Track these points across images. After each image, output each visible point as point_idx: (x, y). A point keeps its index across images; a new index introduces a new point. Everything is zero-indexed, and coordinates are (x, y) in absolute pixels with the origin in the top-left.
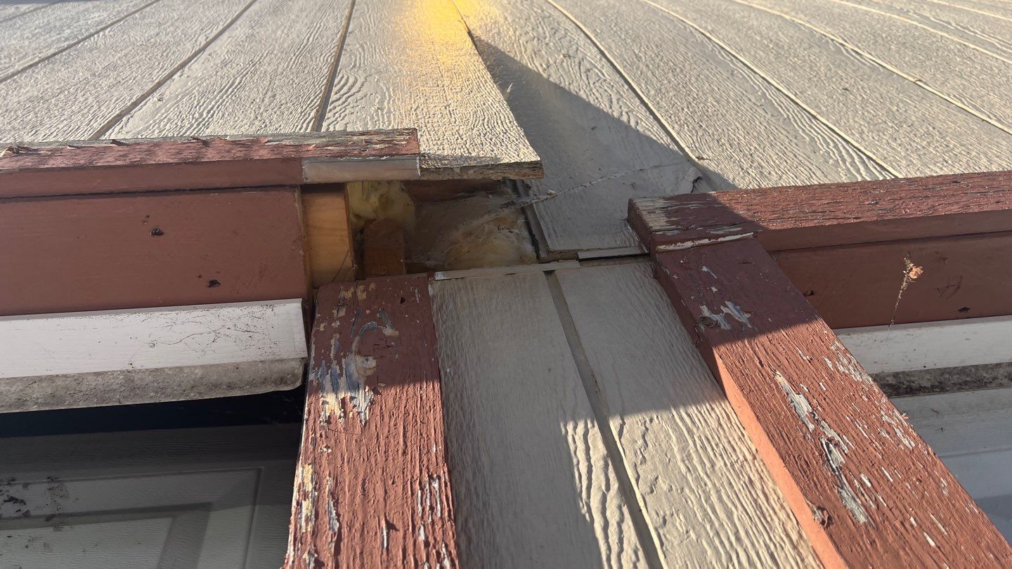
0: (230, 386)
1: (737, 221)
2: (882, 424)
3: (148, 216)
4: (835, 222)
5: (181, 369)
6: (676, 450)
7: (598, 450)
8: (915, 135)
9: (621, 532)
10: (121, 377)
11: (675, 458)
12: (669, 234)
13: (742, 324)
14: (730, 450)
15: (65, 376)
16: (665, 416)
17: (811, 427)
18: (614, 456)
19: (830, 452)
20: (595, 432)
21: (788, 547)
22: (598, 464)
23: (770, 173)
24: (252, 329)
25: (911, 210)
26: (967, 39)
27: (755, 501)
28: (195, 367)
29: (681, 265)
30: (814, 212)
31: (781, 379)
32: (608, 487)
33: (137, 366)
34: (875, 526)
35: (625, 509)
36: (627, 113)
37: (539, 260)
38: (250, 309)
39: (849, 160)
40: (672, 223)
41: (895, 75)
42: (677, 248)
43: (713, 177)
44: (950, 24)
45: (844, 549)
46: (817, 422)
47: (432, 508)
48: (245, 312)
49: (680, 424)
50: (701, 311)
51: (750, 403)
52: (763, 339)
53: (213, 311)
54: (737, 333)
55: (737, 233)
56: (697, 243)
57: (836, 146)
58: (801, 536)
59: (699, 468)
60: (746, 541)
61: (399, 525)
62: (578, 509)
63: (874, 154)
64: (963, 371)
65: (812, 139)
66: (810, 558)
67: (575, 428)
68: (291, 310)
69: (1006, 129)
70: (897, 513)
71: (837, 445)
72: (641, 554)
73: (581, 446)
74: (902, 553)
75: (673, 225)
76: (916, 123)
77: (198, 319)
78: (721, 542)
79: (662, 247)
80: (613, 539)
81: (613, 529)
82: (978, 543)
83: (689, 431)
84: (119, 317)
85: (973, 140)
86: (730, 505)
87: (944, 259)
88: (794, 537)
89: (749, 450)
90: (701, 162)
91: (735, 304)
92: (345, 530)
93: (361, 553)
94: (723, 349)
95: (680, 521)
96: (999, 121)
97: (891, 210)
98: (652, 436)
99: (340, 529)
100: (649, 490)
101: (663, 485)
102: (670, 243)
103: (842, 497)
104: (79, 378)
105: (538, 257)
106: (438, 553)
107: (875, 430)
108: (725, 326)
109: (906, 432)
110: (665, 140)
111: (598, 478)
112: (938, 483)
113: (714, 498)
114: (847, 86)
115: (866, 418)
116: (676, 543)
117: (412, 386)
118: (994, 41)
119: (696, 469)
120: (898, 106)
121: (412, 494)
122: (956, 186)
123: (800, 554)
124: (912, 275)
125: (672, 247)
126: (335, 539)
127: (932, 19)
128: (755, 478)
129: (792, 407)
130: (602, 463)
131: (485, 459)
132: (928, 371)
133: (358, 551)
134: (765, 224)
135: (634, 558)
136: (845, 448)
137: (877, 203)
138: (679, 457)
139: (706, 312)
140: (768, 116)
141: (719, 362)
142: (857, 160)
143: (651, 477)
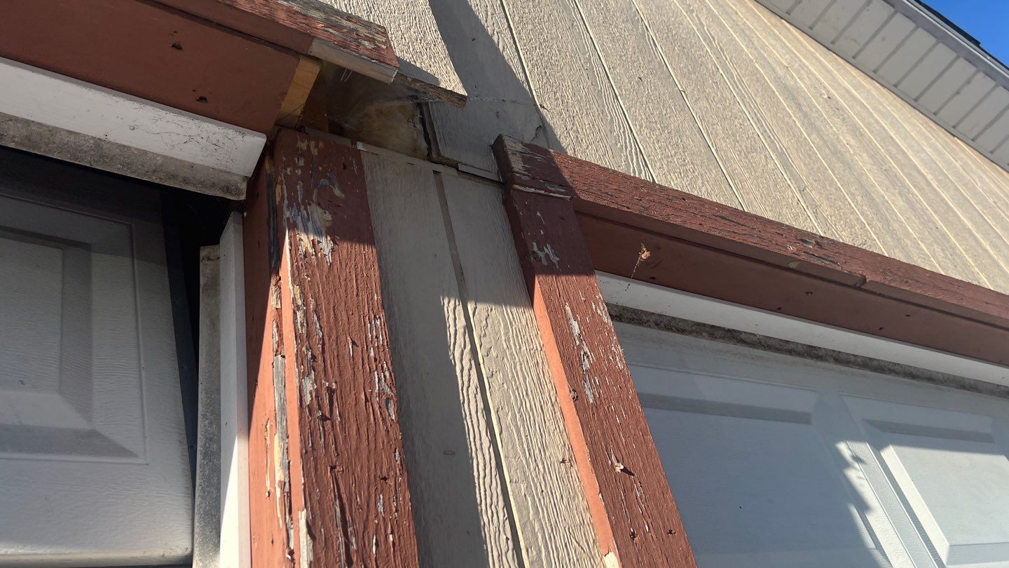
0: (185, 180)
1: (563, 184)
2: (611, 351)
3: (176, 32)
4: (616, 206)
5: (145, 152)
6: (502, 333)
7: (461, 322)
8: (670, 142)
9: (470, 375)
10: (91, 142)
11: (501, 338)
12: (523, 179)
13: (553, 264)
14: (530, 341)
15: (41, 125)
16: (499, 309)
17: (578, 342)
18: (469, 328)
19: (584, 360)
20: (460, 308)
21: (550, 404)
22: (460, 332)
23: (582, 140)
24: (221, 144)
25: (657, 213)
26: (720, 62)
27: (538, 375)
28: (158, 155)
29: (526, 205)
30: (607, 193)
31: (568, 308)
32: (465, 348)
33: (111, 138)
34: (596, 406)
35: (473, 362)
36: (497, 33)
37: (429, 158)
38: (226, 131)
39: (629, 148)
40: (527, 170)
41: (671, 79)
42: (524, 190)
43: (548, 129)
44: (715, 41)
45: (580, 414)
46: (581, 341)
47: (377, 337)
48: (222, 131)
49: (507, 317)
50: (533, 247)
51: (550, 319)
52: (563, 278)
53: (197, 122)
54: (550, 270)
55: (561, 193)
56: (537, 191)
57: (624, 132)
58: (556, 400)
59: (513, 348)
60: (531, 396)
61: (358, 343)
62: (448, 356)
63: (644, 149)
64: (634, 311)
65: (612, 118)
66: (559, 413)
67: (449, 302)
68: (257, 141)
69: (718, 160)
70: (607, 401)
71: (588, 357)
72: (479, 390)
73: (452, 317)
74: (604, 422)
75: (526, 171)
76: (673, 132)
77: (181, 123)
78: (519, 394)
79: (517, 186)
80: (466, 378)
81: (466, 372)
82: (637, 426)
83: (511, 323)
84: (115, 98)
85: (699, 162)
86: (526, 374)
87: (660, 248)
88: (553, 400)
89: (540, 344)
90: (542, 110)
91: (552, 248)
92: (326, 338)
93: (338, 356)
94: (541, 278)
95: (500, 376)
96: (716, 150)
97: (647, 209)
98: (491, 320)
99: (323, 336)
100: (486, 354)
101: (493, 353)
102: (522, 185)
103: (585, 387)
104: (54, 131)
105: (429, 155)
106: (382, 367)
107: (607, 354)
108: (544, 262)
109: (621, 360)
110: (521, 76)
111: (460, 339)
112: (628, 391)
113: (518, 367)
114: (642, 75)
115: (605, 346)
116: (496, 389)
117: (358, 245)
118: (735, 74)
119: (511, 348)
120: (666, 110)
121: (365, 325)
122: (682, 202)
123: (554, 410)
124: (643, 256)
125: (522, 188)
126: (321, 342)
127: (705, 28)
128: (540, 362)
129: (570, 326)
130: (463, 330)
131: (396, 309)
132: (617, 306)
133: (336, 354)
134: (578, 192)
135: (475, 392)
136: (591, 359)
137: (640, 200)
138: (503, 338)
139: (535, 249)
140: (589, 83)
141: (537, 286)
142: (633, 151)
143: (488, 346)
